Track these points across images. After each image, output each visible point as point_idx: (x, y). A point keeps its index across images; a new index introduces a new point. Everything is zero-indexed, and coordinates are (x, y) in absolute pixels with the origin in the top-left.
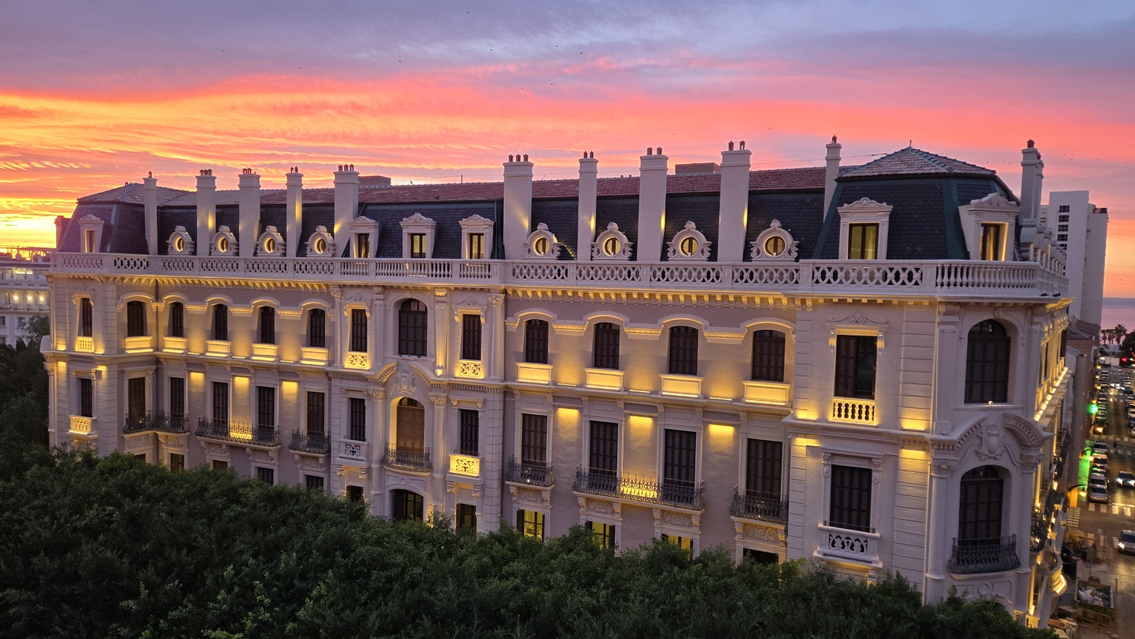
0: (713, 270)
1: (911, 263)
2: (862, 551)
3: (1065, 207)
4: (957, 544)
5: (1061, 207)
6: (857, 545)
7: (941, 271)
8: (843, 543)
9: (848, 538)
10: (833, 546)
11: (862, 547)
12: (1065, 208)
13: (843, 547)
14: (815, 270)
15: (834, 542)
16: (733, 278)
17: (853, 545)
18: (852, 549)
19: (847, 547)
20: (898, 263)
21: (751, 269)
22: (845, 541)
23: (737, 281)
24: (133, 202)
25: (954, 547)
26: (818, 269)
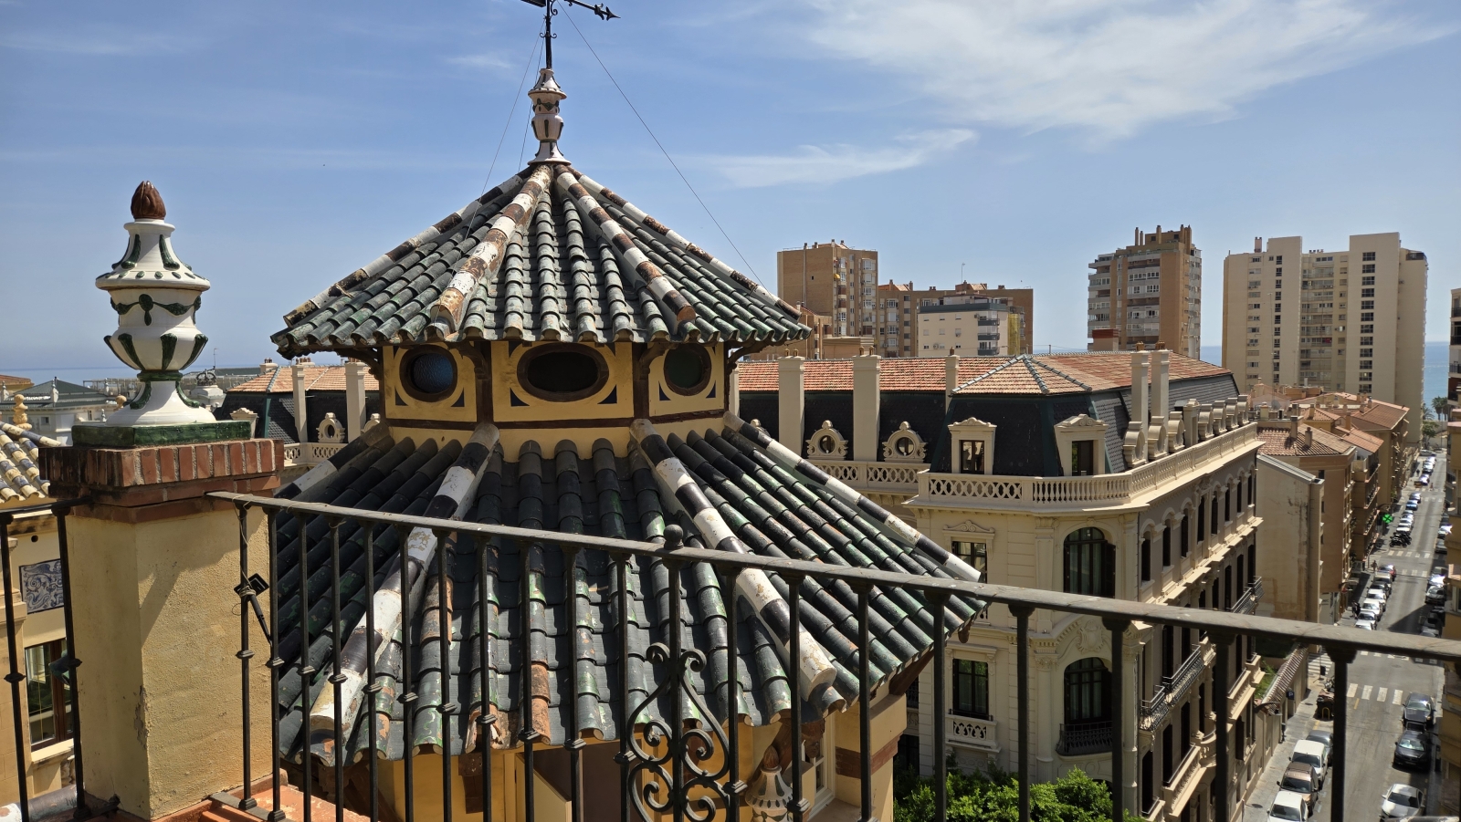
0: (850, 468)
1: (1012, 479)
2: (982, 737)
3: (1369, 254)
4: (1063, 729)
5: (1364, 254)
6: (978, 732)
7: (1036, 487)
8: (965, 730)
9: (970, 725)
10: (957, 732)
11: (982, 733)
12: (1370, 256)
13: (966, 734)
14: (931, 483)
15: (958, 729)
16: (868, 476)
17: (974, 732)
18: (973, 735)
19: (970, 734)
20: (1001, 479)
21: (884, 469)
22: (967, 728)
23: (871, 480)
24: (281, 390)
25: (1061, 732)
26: (934, 481)
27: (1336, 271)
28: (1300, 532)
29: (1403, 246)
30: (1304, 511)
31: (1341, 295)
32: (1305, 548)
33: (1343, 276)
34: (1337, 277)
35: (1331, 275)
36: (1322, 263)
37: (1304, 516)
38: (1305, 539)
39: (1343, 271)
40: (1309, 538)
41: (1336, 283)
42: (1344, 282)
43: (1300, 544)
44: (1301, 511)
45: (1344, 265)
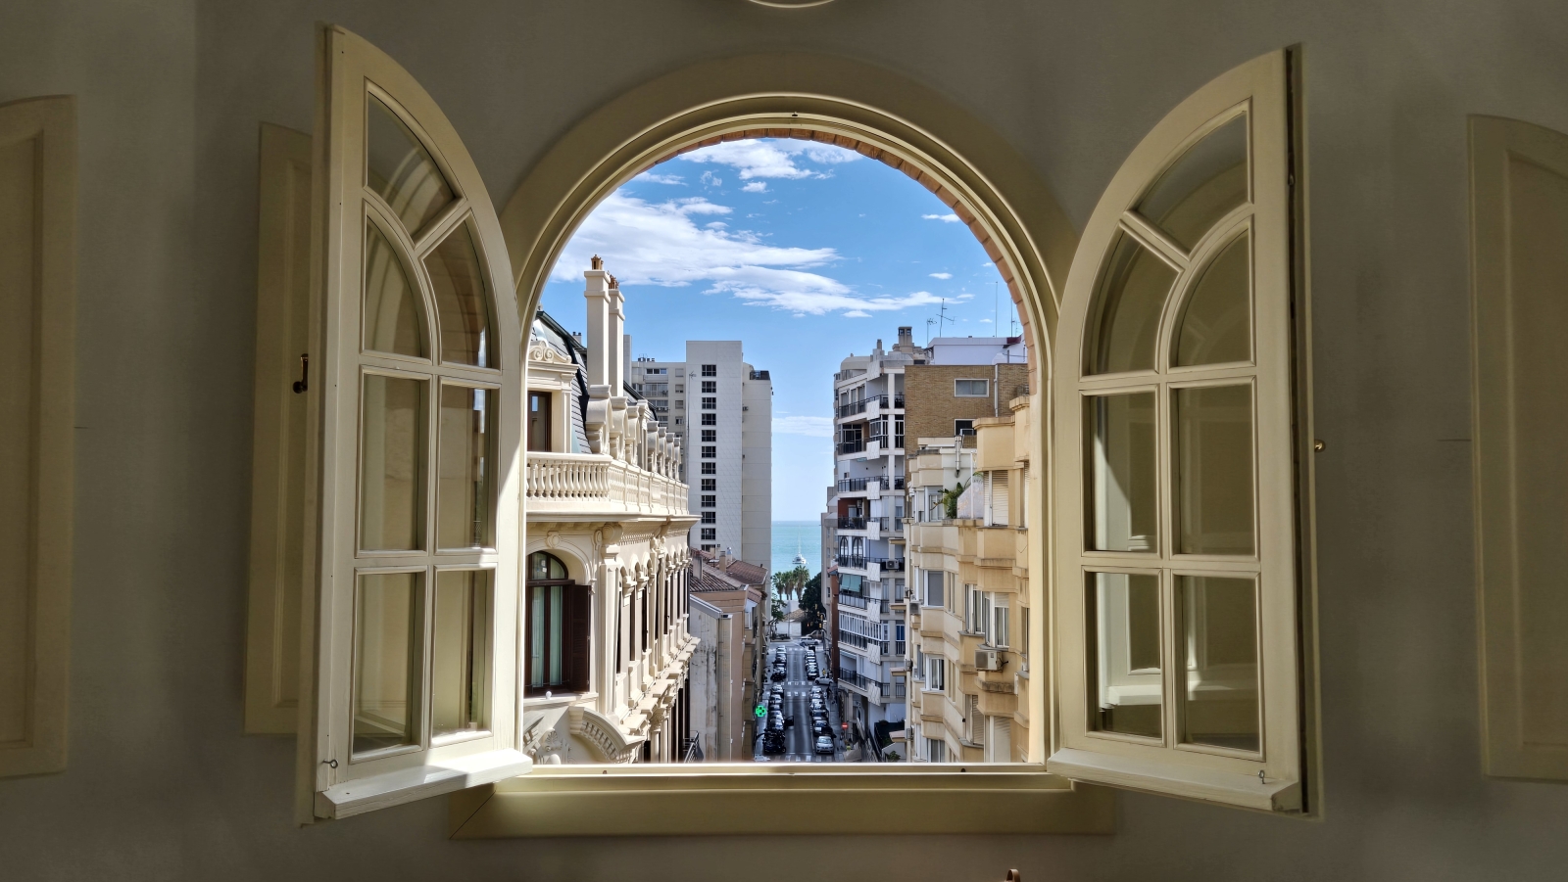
3: (709, 367)
5: (703, 367)
12: (710, 370)
27: (671, 389)
28: (707, 692)
29: (746, 360)
30: (712, 660)
31: (677, 421)
32: (714, 717)
33: (679, 397)
34: (672, 397)
35: (665, 394)
36: (653, 377)
37: (712, 667)
38: (713, 702)
39: (679, 389)
40: (719, 703)
41: (671, 405)
42: (680, 404)
43: (708, 711)
44: (708, 660)
45: (680, 381)
